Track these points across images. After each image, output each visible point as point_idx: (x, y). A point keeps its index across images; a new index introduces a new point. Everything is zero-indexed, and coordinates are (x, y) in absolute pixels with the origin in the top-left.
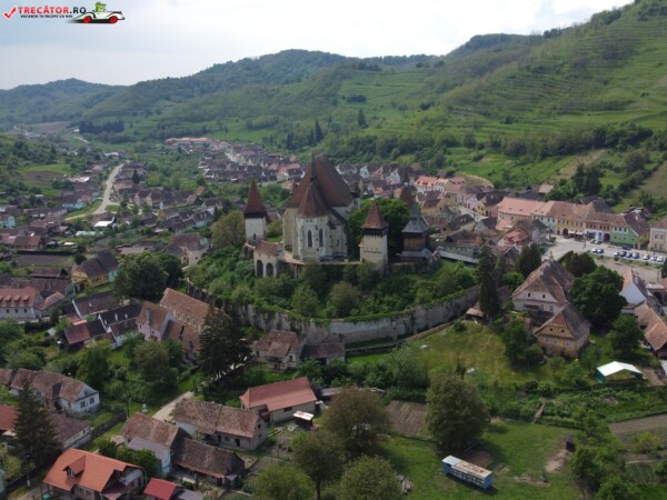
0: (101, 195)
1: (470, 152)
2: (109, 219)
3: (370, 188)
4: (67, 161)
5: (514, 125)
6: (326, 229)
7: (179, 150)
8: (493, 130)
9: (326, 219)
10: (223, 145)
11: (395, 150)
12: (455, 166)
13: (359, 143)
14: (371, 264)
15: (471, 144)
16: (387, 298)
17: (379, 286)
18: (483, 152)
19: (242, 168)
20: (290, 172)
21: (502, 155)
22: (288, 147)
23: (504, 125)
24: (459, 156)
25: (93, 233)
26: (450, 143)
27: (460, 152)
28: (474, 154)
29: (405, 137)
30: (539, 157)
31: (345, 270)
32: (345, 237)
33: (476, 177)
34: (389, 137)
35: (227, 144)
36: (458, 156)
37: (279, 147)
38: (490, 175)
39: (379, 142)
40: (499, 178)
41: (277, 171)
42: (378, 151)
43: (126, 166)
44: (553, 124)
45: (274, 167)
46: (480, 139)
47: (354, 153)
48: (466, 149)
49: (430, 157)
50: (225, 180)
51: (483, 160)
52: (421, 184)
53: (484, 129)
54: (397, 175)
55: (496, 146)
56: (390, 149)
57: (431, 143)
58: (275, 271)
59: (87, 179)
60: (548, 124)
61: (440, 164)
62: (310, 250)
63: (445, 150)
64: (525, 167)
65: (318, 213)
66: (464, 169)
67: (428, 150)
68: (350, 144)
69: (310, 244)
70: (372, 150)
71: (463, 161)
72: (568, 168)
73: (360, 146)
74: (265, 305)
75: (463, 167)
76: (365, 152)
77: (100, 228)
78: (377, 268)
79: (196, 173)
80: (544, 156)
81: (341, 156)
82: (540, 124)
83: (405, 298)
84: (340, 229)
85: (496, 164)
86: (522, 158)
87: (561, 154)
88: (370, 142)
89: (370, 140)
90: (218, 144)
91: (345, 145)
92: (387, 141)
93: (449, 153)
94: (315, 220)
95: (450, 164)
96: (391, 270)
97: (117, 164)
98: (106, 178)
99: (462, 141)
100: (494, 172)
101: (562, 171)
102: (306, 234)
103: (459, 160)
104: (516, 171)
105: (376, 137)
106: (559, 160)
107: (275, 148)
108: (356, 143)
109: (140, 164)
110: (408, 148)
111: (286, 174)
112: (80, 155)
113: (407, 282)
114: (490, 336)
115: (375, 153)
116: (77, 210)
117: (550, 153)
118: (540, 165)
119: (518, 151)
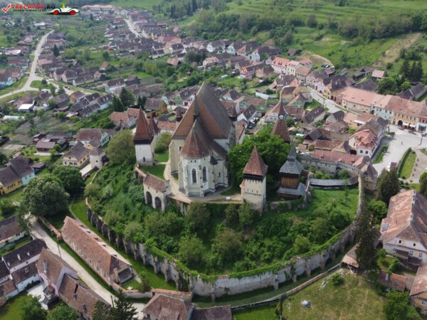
0: (29, 69)
1: (312, 32)
2: (30, 102)
3: (237, 67)
4: (6, 33)
5: (345, 8)
6: (208, 166)
7: (92, 18)
8: (330, 11)
9: (209, 158)
10: (124, 12)
11: (254, 28)
12: (302, 44)
13: (226, 20)
14: (252, 205)
15: (313, 25)
16: (267, 242)
17: (260, 228)
18: (322, 32)
19: (137, 40)
20: (174, 47)
21: (338, 36)
22: (172, 16)
23: (338, 7)
24: (305, 35)
25: (16, 118)
26: (297, 23)
27: (304, 32)
28: (316, 35)
29: (262, 16)
30: (368, 40)
31: (227, 211)
32: (226, 171)
33: (320, 57)
34: (249, 15)
35: (127, 12)
36: (303, 35)
37: (165, 15)
38: (330, 55)
39: (241, 21)
40: (337, 58)
41: (164, 45)
42: (241, 28)
43: (50, 37)
44: (377, 8)
45: (161, 40)
46: (321, 20)
47: (222, 29)
48: (309, 29)
49: (282, 35)
50: (125, 52)
51: (324, 39)
52: (277, 63)
53: (323, 10)
54: (257, 54)
55: (333, 27)
56: (250, 26)
57: (283, 23)
58: (163, 205)
59: (19, 51)
60: (373, 8)
61: (289, 41)
62: (195, 186)
63: (293, 29)
64: (358, 48)
65: (202, 154)
66: (309, 49)
67: (279, 30)
68: (220, 21)
69: (195, 181)
70: (236, 27)
71: (307, 40)
72: (393, 50)
73: (227, 23)
74: (155, 249)
75: (308, 46)
76: (230, 29)
77: (23, 112)
78: (257, 208)
79: (103, 42)
80: (372, 38)
81: (213, 31)
82: (366, 7)
83: (285, 242)
84: (221, 164)
85: (334, 44)
86: (355, 39)
87: (385, 37)
88: (235, 20)
89: (235, 18)
90: (120, 10)
91: (215, 22)
92: (248, 20)
93: (296, 32)
94: (199, 161)
95: (297, 42)
96: (269, 208)
97: (43, 34)
98: (34, 49)
99: (306, 21)
100: (333, 53)
101: (387, 52)
102: (191, 173)
103: (304, 39)
104: (351, 52)
105: (239, 16)
106: (384, 42)
107: (162, 15)
108: (223, 20)
109: (60, 35)
110: (264, 26)
111: (171, 49)
112: (16, 26)
113: (285, 223)
114: (367, 292)
115: (238, 30)
116: (8, 86)
117: (377, 36)
118: (369, 47)
119: (351, 34)
